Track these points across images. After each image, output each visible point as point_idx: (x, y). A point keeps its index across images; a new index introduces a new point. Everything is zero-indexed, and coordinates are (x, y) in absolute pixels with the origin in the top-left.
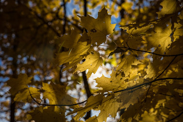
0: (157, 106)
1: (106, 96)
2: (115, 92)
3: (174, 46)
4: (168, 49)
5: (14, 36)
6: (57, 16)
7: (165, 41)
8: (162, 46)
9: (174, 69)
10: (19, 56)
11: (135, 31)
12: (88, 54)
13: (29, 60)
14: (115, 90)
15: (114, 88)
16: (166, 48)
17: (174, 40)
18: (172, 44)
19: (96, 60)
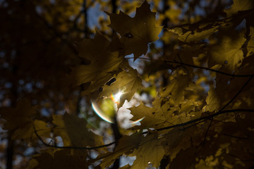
0: (219, 153)
1: (145, 135)
2: (158, 130)
3: (247, 65)
4: (239, 68)
5: (14, 53)
6: (74, 26)
7: (234, 55)
8: (229, 63)
9: (244, 99)
10: (21, 82)
11: (191, 36)
12: (120, 70)
13: (34, 87)
14: (159, 127)
15: (157, 123)
16: (236, 66)
17: (248, 55)
18: (243, 60)
19: (131, 80)
